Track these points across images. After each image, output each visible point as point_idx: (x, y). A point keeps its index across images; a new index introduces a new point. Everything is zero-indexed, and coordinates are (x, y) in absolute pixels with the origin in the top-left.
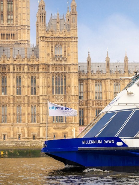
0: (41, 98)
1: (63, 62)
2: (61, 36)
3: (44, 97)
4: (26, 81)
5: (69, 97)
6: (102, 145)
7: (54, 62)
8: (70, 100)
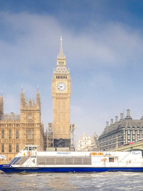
0: (21, 140)
1: (32, 123)
2: (31, 109)
3: (22, 140)
4: (13, 132)
5: (35, 140)
6: (7, 166)
7: (27, 123)
8: (35, 142)
